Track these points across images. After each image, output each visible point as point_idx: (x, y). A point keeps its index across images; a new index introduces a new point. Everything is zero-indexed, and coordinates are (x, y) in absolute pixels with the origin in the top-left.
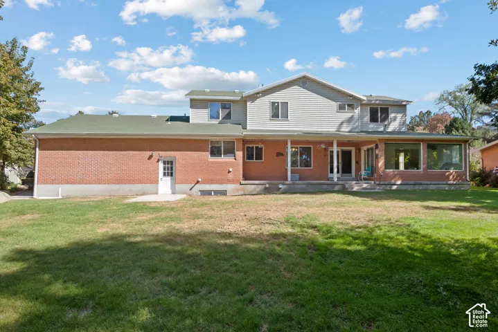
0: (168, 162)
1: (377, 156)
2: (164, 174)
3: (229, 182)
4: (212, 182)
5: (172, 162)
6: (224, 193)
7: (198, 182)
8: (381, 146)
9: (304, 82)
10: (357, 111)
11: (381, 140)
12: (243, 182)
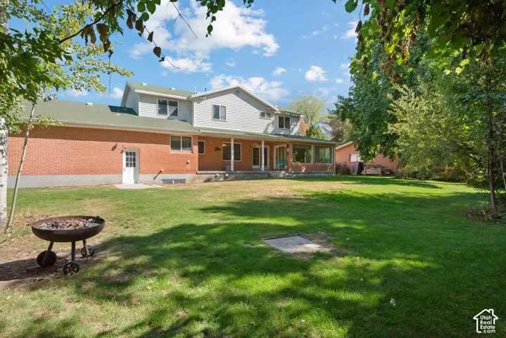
0: (131, 153)
1: (288, 153)
2: (127, 165)
3: (187, 171)
4: (172, 171)
5: (134, 154)
6: (182, 181)
7: (161, 172)
8: (291, 146)
9: (238, 91)
10: (273, 119)
11: (290, 142)
12: (199, 172)
